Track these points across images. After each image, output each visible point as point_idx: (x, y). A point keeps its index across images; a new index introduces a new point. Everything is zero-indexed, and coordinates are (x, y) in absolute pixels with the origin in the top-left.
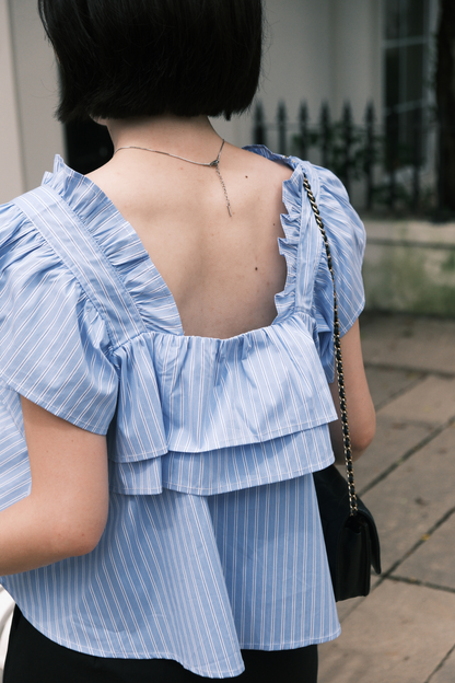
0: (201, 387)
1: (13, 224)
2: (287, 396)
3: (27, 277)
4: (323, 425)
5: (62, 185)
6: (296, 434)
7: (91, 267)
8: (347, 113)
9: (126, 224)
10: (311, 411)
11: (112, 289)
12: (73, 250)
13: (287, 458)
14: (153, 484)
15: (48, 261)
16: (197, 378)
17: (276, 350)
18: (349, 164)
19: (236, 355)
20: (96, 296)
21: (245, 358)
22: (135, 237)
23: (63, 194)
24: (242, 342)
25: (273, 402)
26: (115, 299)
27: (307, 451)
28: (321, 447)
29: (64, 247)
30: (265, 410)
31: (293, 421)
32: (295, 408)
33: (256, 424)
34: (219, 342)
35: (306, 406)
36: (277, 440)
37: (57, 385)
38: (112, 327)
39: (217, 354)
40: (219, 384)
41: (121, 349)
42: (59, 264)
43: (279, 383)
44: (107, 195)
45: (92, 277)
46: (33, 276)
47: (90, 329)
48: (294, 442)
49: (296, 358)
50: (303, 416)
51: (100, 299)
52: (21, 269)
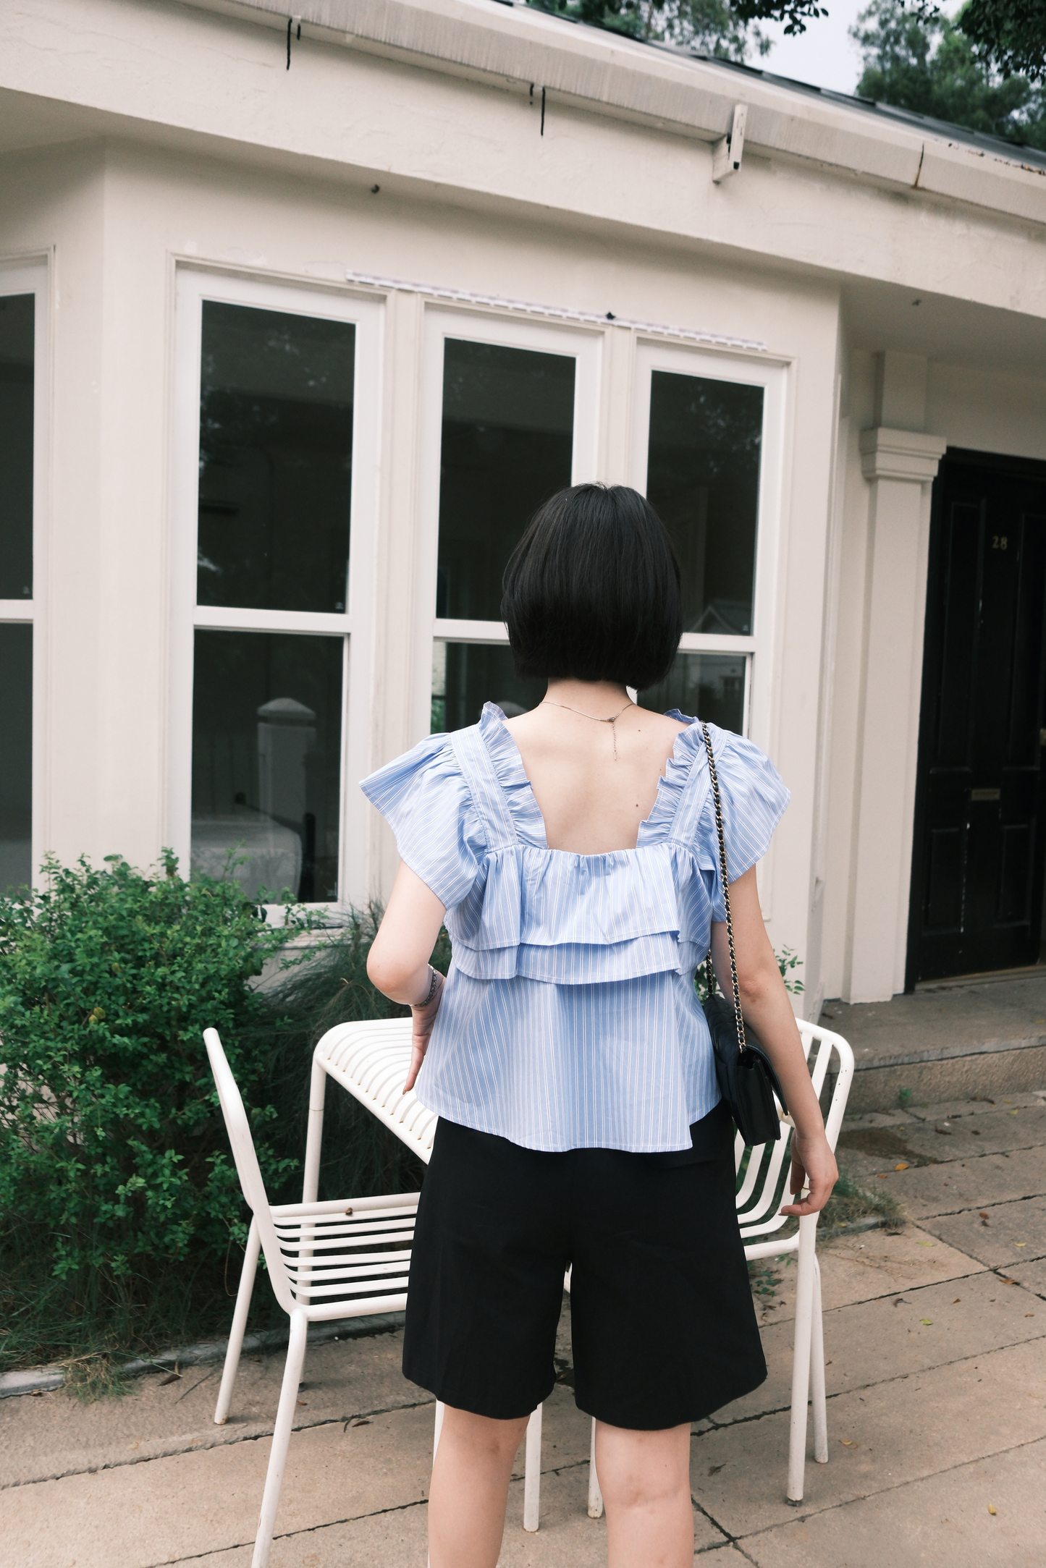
0: (558, 891)
7: (483, 783)
11: (496, 804)
12: (473, 767)
14: (509, 970)
15: (451, 770)
19: (598, 870)
20: (480, 805)
21: (607, 873)
22: (521, 769)
24: (604, 859)
26: (496, 811)
29: (468, 764)
36: (622, 943)
38: (491, 834)
39: (577, 866)
40: (583, 894)
41: (493, 854)
42: (459, 774)
45: (481, 790)
47: (467, 827)
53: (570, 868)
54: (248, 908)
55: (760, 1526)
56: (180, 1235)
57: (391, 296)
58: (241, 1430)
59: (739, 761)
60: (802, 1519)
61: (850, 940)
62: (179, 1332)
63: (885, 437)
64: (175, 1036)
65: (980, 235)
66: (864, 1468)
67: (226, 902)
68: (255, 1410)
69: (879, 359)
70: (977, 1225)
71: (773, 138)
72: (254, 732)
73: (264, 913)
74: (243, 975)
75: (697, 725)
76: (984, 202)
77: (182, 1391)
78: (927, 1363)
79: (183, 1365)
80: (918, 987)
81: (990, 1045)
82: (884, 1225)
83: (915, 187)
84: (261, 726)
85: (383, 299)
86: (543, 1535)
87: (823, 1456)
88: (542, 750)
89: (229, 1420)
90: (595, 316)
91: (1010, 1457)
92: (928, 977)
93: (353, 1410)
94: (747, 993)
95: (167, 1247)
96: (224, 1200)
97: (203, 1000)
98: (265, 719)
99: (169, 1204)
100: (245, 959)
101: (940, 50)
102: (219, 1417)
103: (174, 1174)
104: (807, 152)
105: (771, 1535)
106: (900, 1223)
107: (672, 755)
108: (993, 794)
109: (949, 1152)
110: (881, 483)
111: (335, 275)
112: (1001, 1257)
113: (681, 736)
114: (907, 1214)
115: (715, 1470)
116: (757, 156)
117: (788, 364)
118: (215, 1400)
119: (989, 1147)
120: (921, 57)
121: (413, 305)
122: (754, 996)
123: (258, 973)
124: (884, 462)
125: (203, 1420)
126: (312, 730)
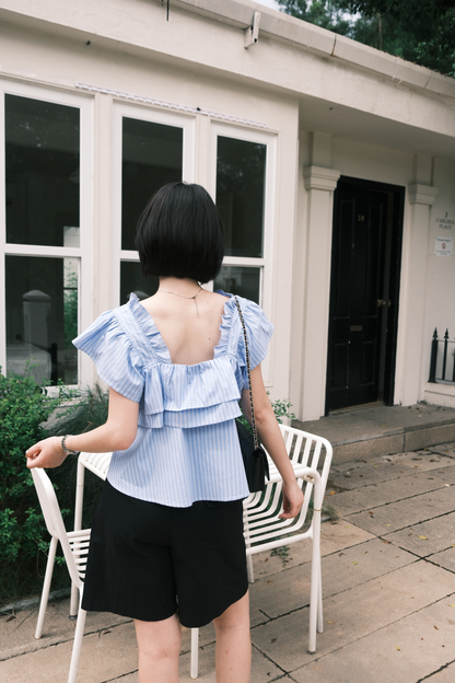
2: (217, 388)
4: (234, 400)
6: (221, 403)
7: (137, 336)
9: (153, 320)
10: (227, 394)
11: (145, 345)
12: (130, 328)
13: (218, 414)
14: (158, 424)
15: (120, 332)
16: (177, 381)
17: (214, 370)
19: (197, 371)
20: (137, 347)
21: (201, 373)
22: (155, 325)
23: (130, 308)
24: (199, 366)
25: (211, 391)
27: (225, 411)
28: (232, 410)
29: (127, 327)
30: (208, 394)
31: (219, 398)
32: (220, 393)
33: (204, 400)
34: (188, 366)
35: (225, 392)
36: (214, 406)
38: (144, 360)
39: (188, 372)
40: (190, 383)
41: (147, 369)
42: (124, 333)
43: (214, 382)
44: (146, 308)
45: (136, 339)
46: (114, 337)
47: (132, 359)
48: (220, 407)
49: (222, 373)
53: (184, 372)
54: (38, 390)
55: (298, 666)
56: (14, 549)
57: (97, 95)
58: (49, 641)
59: (252, 314)
60: (316, 660)
61: (302, 393)
62: (13, 595)
63: (314, 170)
64: (7, 453)
65: (359, 79)
66: (339, 633)
67: (27, 386)
68: (54, 630)
69: (311, 135)
70: (369, 518)
71: (272, 29)
72: (22, 306)
73: (46, 391)
74: (39, 422)
75: (233, 298)
76: (361, 64)
77: (18, 624)
78: (358, 582)
79: (16, 611)
80: (330, 413)
81: (364, 437)
82: (330, 520)
83: (332, 55)
84: (25, 303)
85: (93, 97)
86: (200, 680)
87: (321, 631)
88: (163, 315)
89: (42, 637)
90: (192, 108)
91: (401, 622)
92: (334, 409)
93: (102, 626)
94: (258, 419)
95: (6, 556)
96: (34, 530)
97: (20, 435)
98: (26, 300)
99: (9, 535)
100: (41, 414)
101: (311, 8)
102: (37, 635)
103: (9, 520)
104: (286, 36)
105: (303, 669)
106: (337, 518)
107: (224, 313)
108: (359, 328)
109: (352, 485)
110: (313, 191)
111: (70, 84)
112: (382, 531)
113: (227, 303)
114: (340, 515)
115: (274, 640)
116: (265, 37)
117: (277, 134)
118: (35, 628)
119: (368, 482)
120: (304, 11)
121: (107, 100)
122: (262, 421)
123: (46, 420)
124: (314, 181)
125: (30, 638)
126: (49, 304)
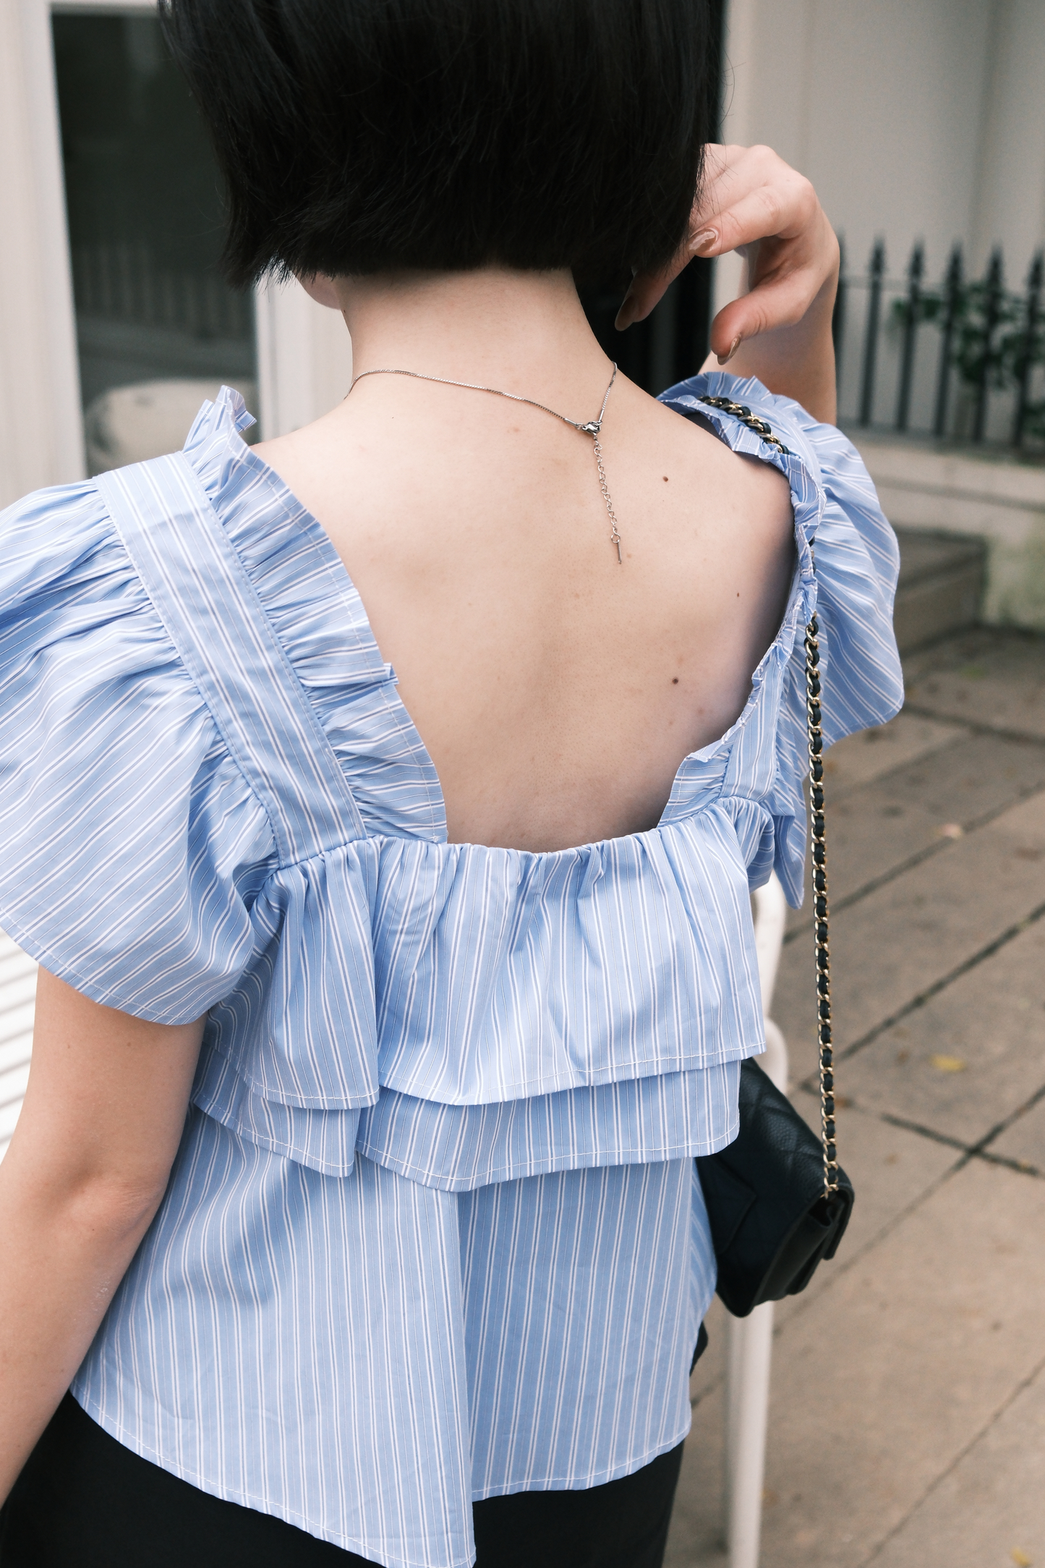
0: (478, 961)
1: (77, 543)
2: (665, 995)
3: (90, 686)
4: (731, 1064)
5: (216, 473)
6: (671, 1076)
7: (248, 684)
8: (996, 267)
9: (351, 596)
10: (711, 1034)
11: (294, 739)
12: (211, 635)
13: (640, 1118)
14: (332, 1154)
15: (145, 653)
16: (470, 941)
17: (658, 888)
18: (990, 359)
19: (567, 886)
20: (250, 751)
21: (587, 896)
22: (362, 635)
23: (215, 493)
24: (584, 861)
25: (632, 1005)
26: (297, 760)
27: (686, 1113)
28: (718, 1108)
29: (192, 627)
30: (610, 1021)
31: (667, 1050)
32: (676, 1021)
33: (586, 1048)
34: (528, 859)
35: (701, 1023)
36: (627, 1085)
37: (116, 944)
38: (286, 823)
39: (522, 887)
40: (520, 947)
41: (297, 870)
42: (172, 665)
43: (651, 966)
44: (318, 519)
45: (246, 707)
46: (104, 684)
47: (218, 829)
48: (662, 1095)
49: (699, 914)
50: (690, 1042)
51: (259, 760)
52: (80, 662)
